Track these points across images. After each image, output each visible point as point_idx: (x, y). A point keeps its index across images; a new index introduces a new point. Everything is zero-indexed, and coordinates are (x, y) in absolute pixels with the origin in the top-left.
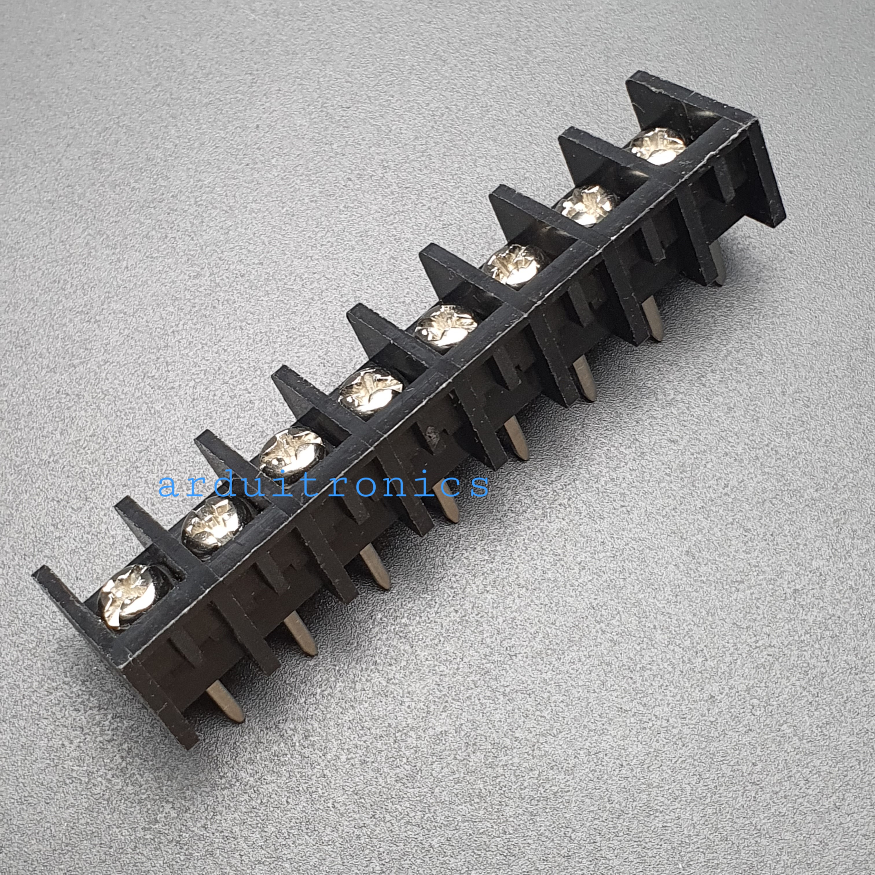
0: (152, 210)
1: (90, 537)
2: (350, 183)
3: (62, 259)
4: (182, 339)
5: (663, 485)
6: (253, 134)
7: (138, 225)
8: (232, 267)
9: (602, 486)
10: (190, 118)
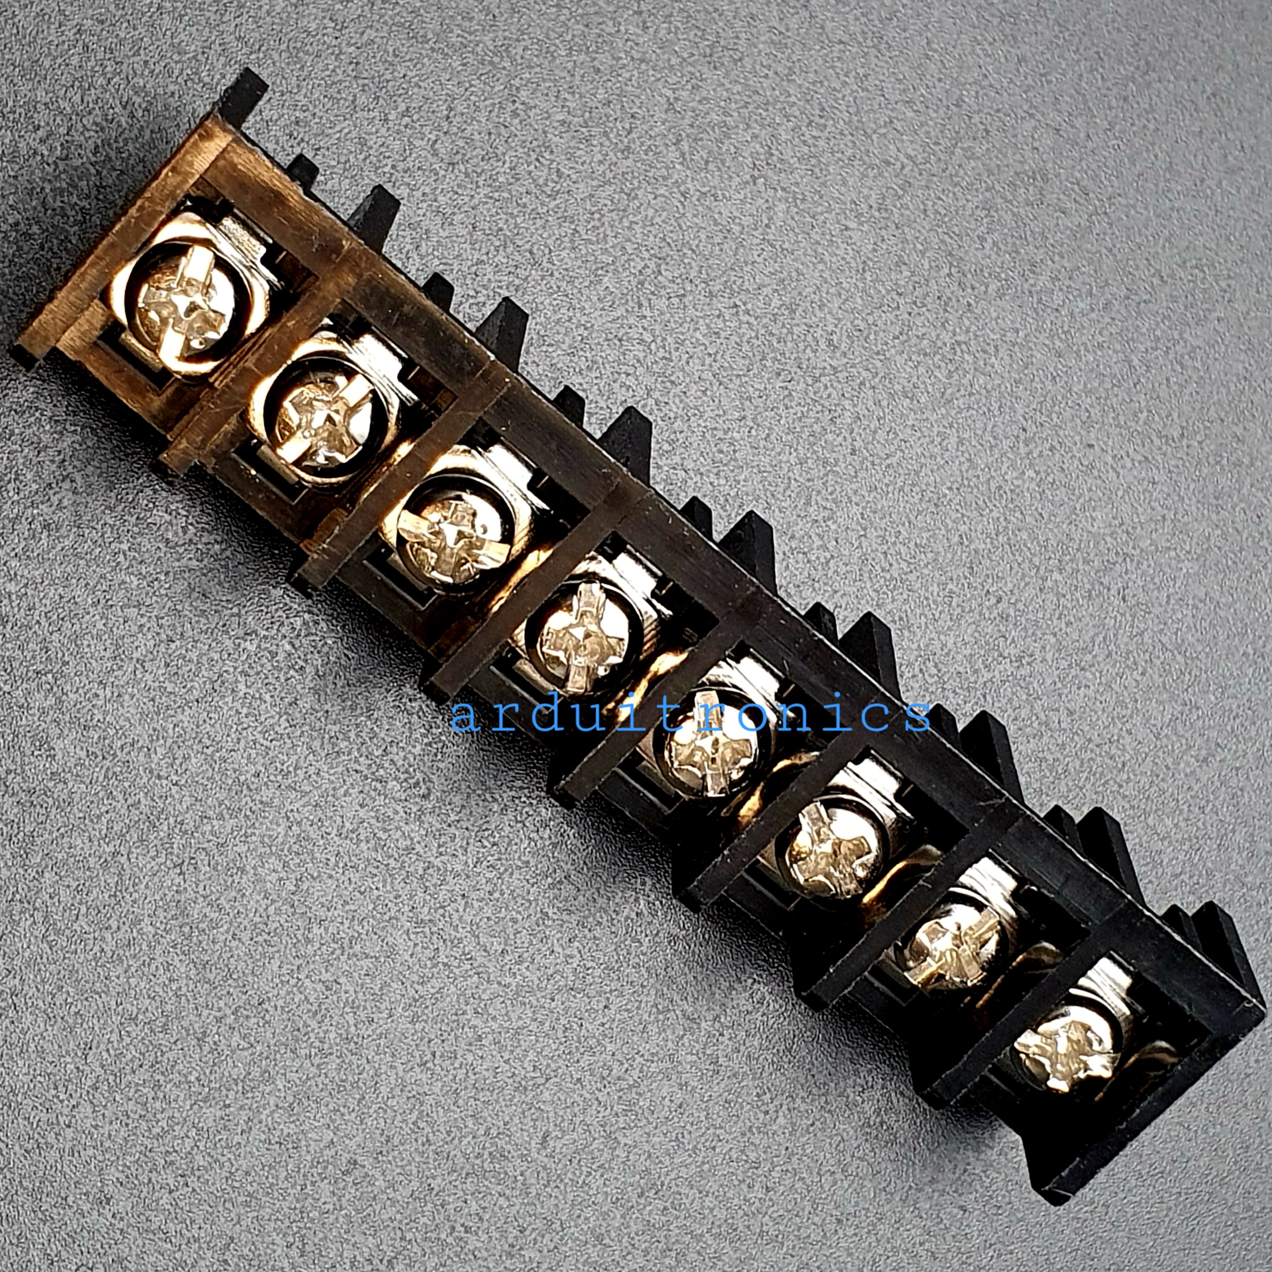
1: (386, 169)
2: (993, 600)
4: (725, 321)
5: (470, 1122)
6: (1077, 438)
7: (919, 247)
8: (847, 403)
9: (469, 1020)
10: (1105, 332)
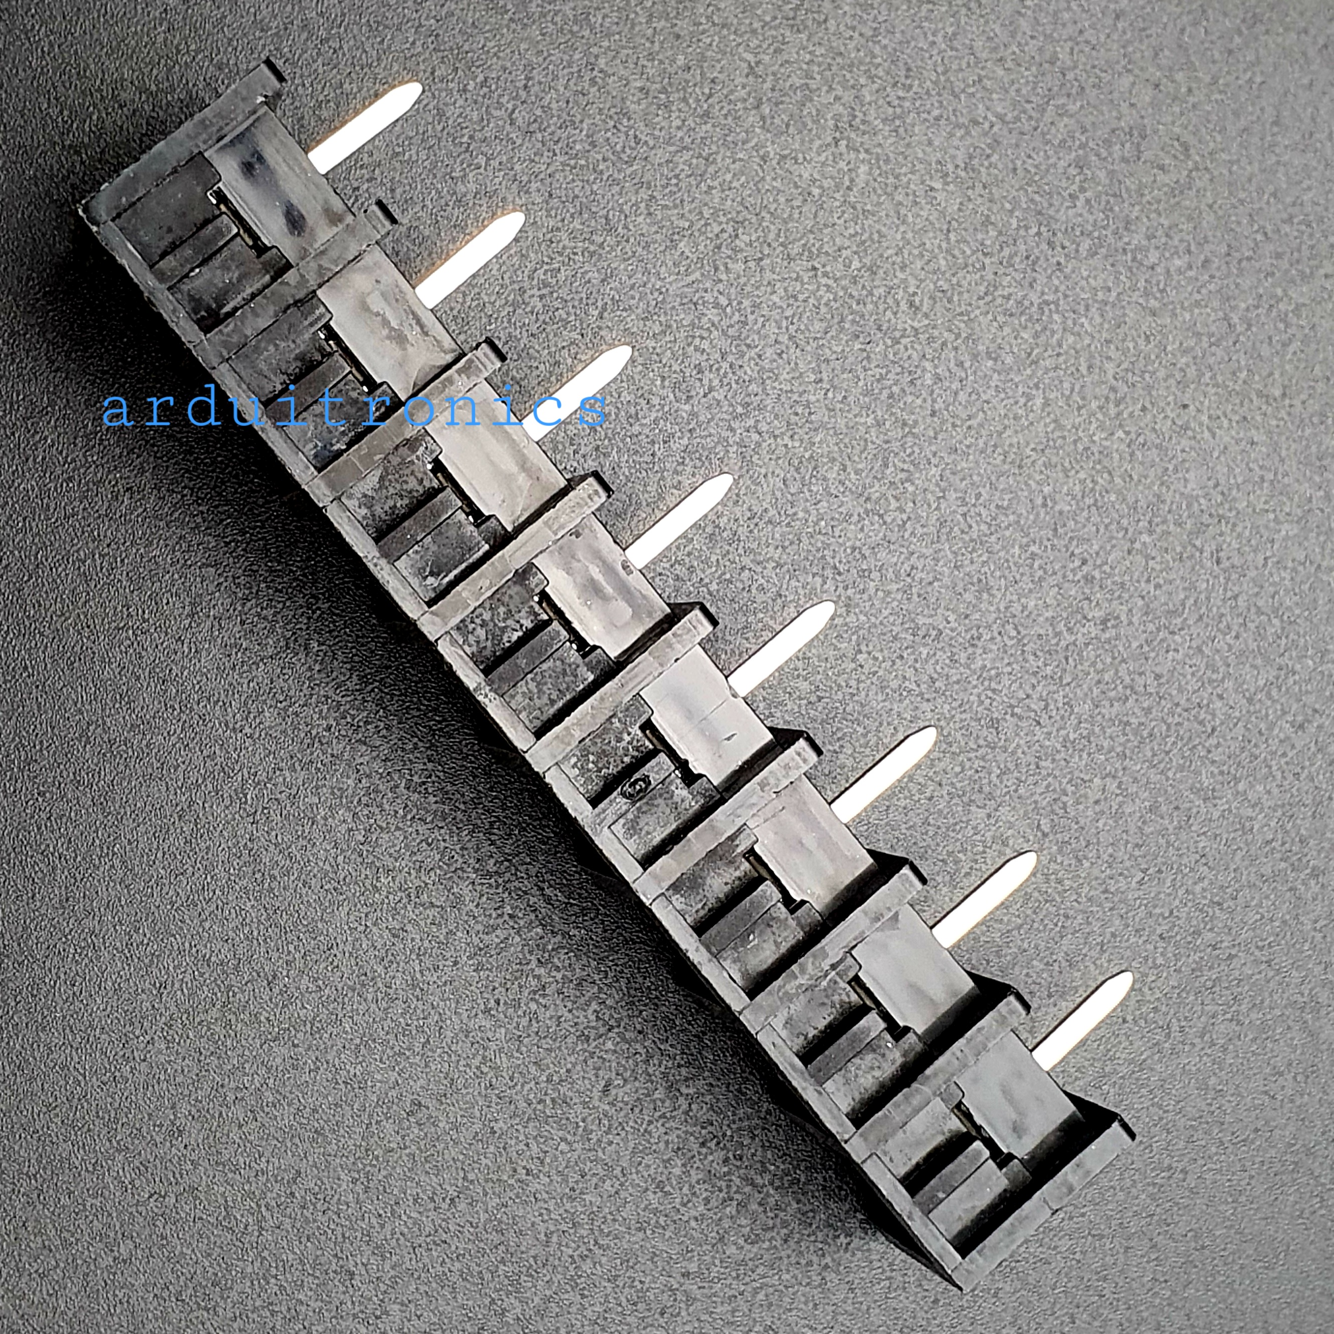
0: (1035, 230)
3: (948, 80)
